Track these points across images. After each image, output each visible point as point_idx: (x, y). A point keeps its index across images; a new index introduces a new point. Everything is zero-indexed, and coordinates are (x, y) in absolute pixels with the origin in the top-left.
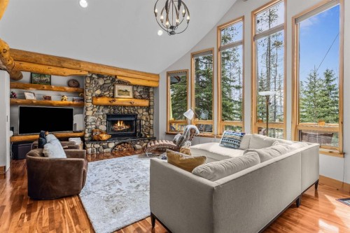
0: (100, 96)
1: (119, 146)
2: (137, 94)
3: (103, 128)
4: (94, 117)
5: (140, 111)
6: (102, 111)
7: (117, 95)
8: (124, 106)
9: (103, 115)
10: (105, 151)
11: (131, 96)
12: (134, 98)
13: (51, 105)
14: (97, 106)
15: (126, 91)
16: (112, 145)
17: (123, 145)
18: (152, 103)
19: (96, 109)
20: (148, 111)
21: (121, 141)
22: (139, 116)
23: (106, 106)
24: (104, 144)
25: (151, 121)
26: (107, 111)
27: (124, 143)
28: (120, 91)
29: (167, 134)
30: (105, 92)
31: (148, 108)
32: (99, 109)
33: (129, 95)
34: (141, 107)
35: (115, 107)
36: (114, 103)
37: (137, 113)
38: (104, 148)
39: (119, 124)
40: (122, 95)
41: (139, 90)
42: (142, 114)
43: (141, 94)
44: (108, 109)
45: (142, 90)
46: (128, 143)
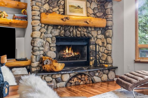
0: (47, 12)
1: (75, 79)
2: (91, 11)
3: (52, 54)
4: (42, 41)
5: (94, 33)
6: (51, 33)
8: (77, 27)
9: (52, 38)
11: (85, 14)
12: (88, 16)
14: (45, 25)
15: (79, 7)
16: (66, 77)
17: (79, 77)
19: (44, 30)
20: (103, 33)
21: (77, 72)
22: (92, 40)
23: (55, 26)
24: (57, 76)
26: (56, 32)
27: (81, 74)
28: (72, 6)
29: (136, 62)
30: (53, 7)
31: (104, 30)
32: (47, 29)
33: (82, 12)
34: (96, 28)
35: (66, 27)
37: (90, 35)
38: (57, 82)
39: (67, 50)
40: (74, 12)
41: (93, 7)
42: (96, 37)
43: (96, 12)
44: (58, 31)
45: (96, 6)
46: (85, 75)
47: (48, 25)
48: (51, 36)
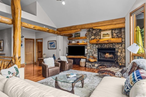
0: (94, 39)
1: (100, 67)
2: (115, 35)
4: (91, 50)
5: (117, 46)
6: (95, 47)
7: (102, 38)
8: (106, 44)
10: (93, 67)
11: (110, 37)
12: (112, 38)
13: (78, 45)
14: (92, 44)
15: (107, 34)
16: (96, 65)
17: (102, 66)
18: (123, 40)
19: (92, 46)
21: (101, 64)
22: (116, 50)
24: (92, 64)
25: (123, 53)
26: (97, 47)
28: (104, 34)
30: (97, 36)
34: (118, 43)
35: (101, 44)
36: (99, 42)
37: (115, 47)
38: (93, 66)
40: (105, 37)
41: (116, 32)
42: (118, 48)
43: (118, 34)
44: (98, 46)
45: (118, 31)
46: (105, 66)
47: (94, 44)
48: (95, 48)
